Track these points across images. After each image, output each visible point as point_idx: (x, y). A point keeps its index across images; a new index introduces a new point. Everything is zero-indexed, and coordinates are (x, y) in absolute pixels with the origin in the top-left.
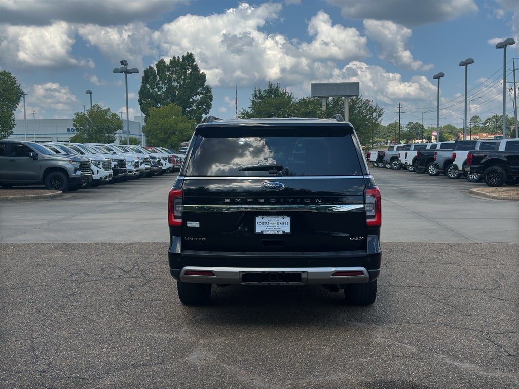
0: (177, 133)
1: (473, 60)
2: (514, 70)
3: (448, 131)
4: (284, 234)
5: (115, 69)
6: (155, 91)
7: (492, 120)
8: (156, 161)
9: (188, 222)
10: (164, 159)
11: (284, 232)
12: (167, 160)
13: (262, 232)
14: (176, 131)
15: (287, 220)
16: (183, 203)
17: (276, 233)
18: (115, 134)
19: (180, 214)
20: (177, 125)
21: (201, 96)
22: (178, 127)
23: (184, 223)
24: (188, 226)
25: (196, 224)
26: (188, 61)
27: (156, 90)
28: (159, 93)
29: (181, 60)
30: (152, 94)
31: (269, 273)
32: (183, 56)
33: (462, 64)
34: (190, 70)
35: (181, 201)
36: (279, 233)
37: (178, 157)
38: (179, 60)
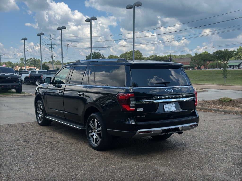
1: (43, 33)
2: (51, 39)
3: (9, 64)
7: (29, 60)
9: (138, 109)
11: (174, 110)
13: (167, 111)
15: (174, 105)
16: (135, 100)
19: (134, 105)
23: (136, 109)
24: (138, 110)
25: (141, 110)
31: (171, 129)
33: (38, 35)
35: (134, 99)
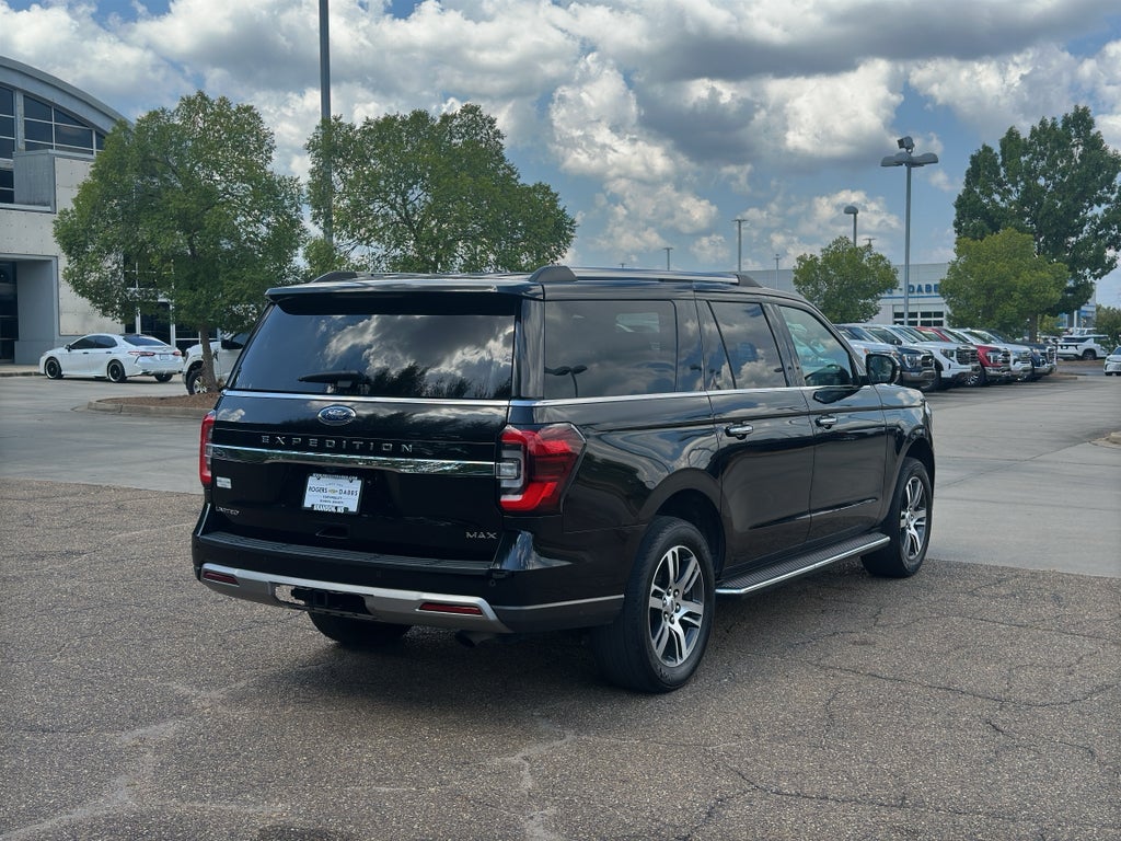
0: (1016, 295)
4: (347, 515)
5: (885, 159)
6: (993, 201)
8: (919, 358)
9: (217, 478)
10: (947, 354)
11: (346, 509)
12: (954, 358)
13: (314, 506)
14: (1015, 290)
15: (356, 485)
16: (213, 441)
17: (334, 510)
18: (879, 299)
19: (209, 462)
20: (1018, 277)
21: (1104, 206)
22: (1020, 282)
23: (214, 479)
24: (218, 484)
25: (227, 483)
26: (1076, 126)
27: (997, 198)
28: (1003, 205)
29: (1060, 126)
30: (984, 206)
31: (313, 590)
32: (1066, 117)
34: (1081, 148)
36: (339, 511)
37: (998, 351)
38: (1054, 125)
